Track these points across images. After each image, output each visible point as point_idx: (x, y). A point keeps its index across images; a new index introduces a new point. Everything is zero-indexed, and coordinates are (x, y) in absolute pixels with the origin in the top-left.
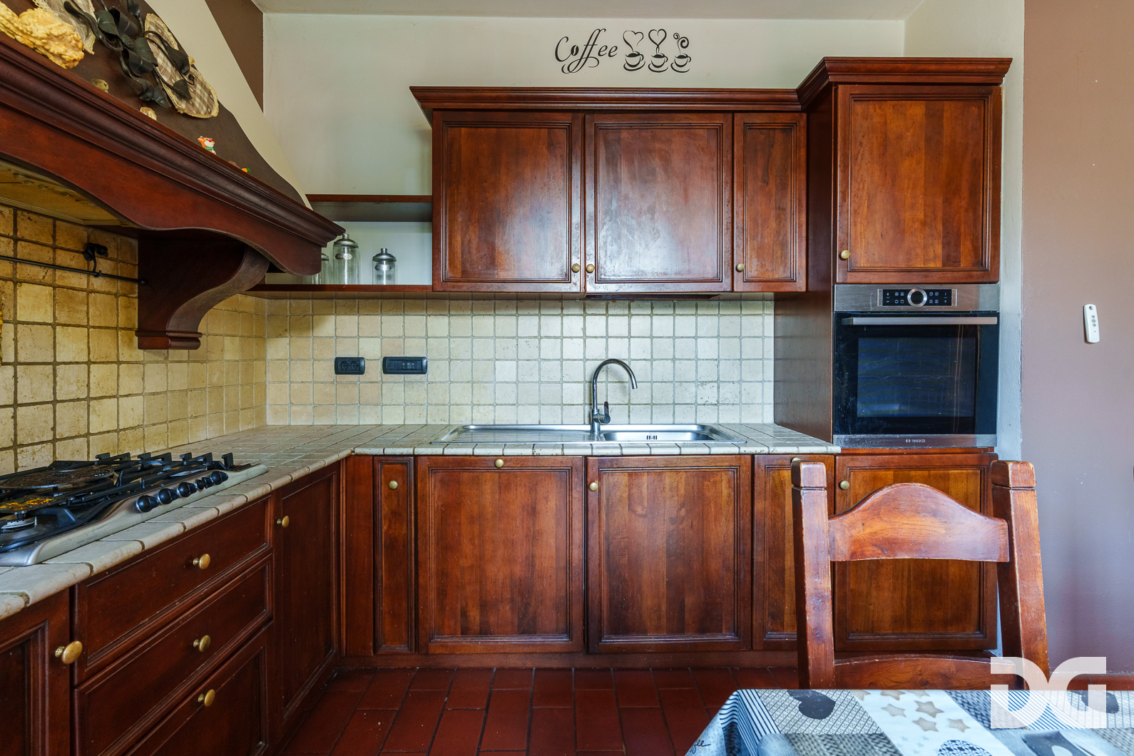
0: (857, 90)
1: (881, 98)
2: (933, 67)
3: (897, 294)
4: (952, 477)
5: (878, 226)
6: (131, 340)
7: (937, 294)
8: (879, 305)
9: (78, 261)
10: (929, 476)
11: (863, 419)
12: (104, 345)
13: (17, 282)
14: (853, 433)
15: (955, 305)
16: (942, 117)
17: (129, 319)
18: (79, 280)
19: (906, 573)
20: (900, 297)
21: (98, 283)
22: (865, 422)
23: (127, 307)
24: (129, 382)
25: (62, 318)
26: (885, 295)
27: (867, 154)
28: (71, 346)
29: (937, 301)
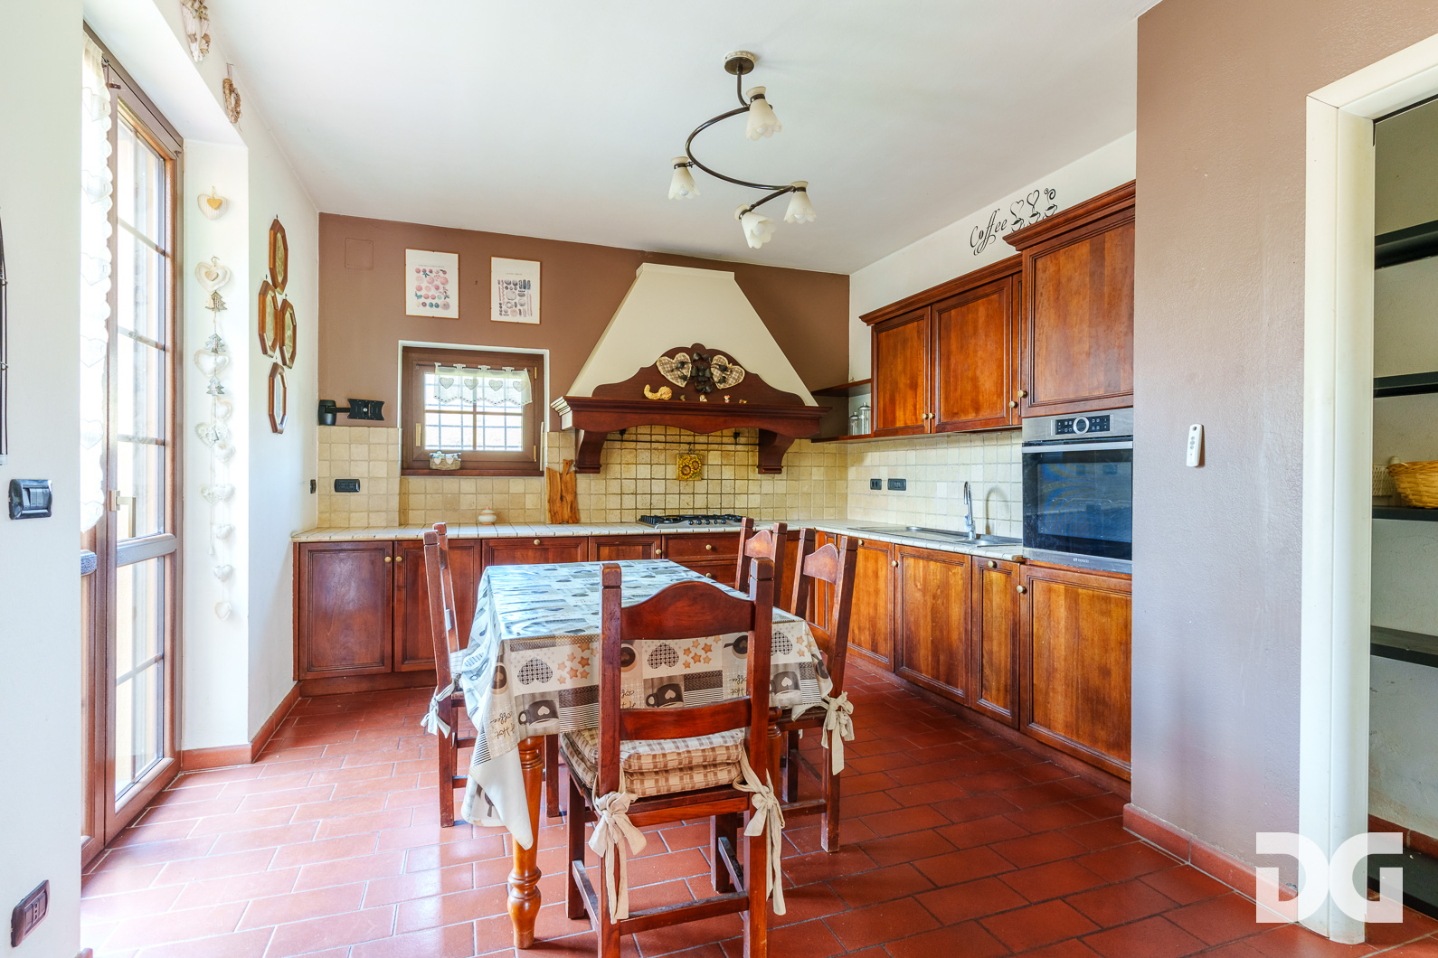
0: (1035, 250)
1: (1053, 250)
2: (1081, 211)
3: (1066, 423)
4: (1113, 601)
5: (1054, 363)
6: (754, 470)
7: (1098, 421)
8: (1052, 434)
9: (732, 440)
10: (1093, 596)
11: (1041, 535)
12: (742, 472)
13: (708, 451)
14: (1035, 547)
15: (1113, 432)
16: (1104, 249)
17: (754, 461)
18: (732, 447)
19: (1075, 684)
20: (1095, 424)
21: (739, 447)
22: (1043, 539)
23: (752, 456)
24: (753, 487)
25: (725, 462)
26: (1057, 426)
27: (1045, 301)
28: (728, 473)
29: (1098, 428)
